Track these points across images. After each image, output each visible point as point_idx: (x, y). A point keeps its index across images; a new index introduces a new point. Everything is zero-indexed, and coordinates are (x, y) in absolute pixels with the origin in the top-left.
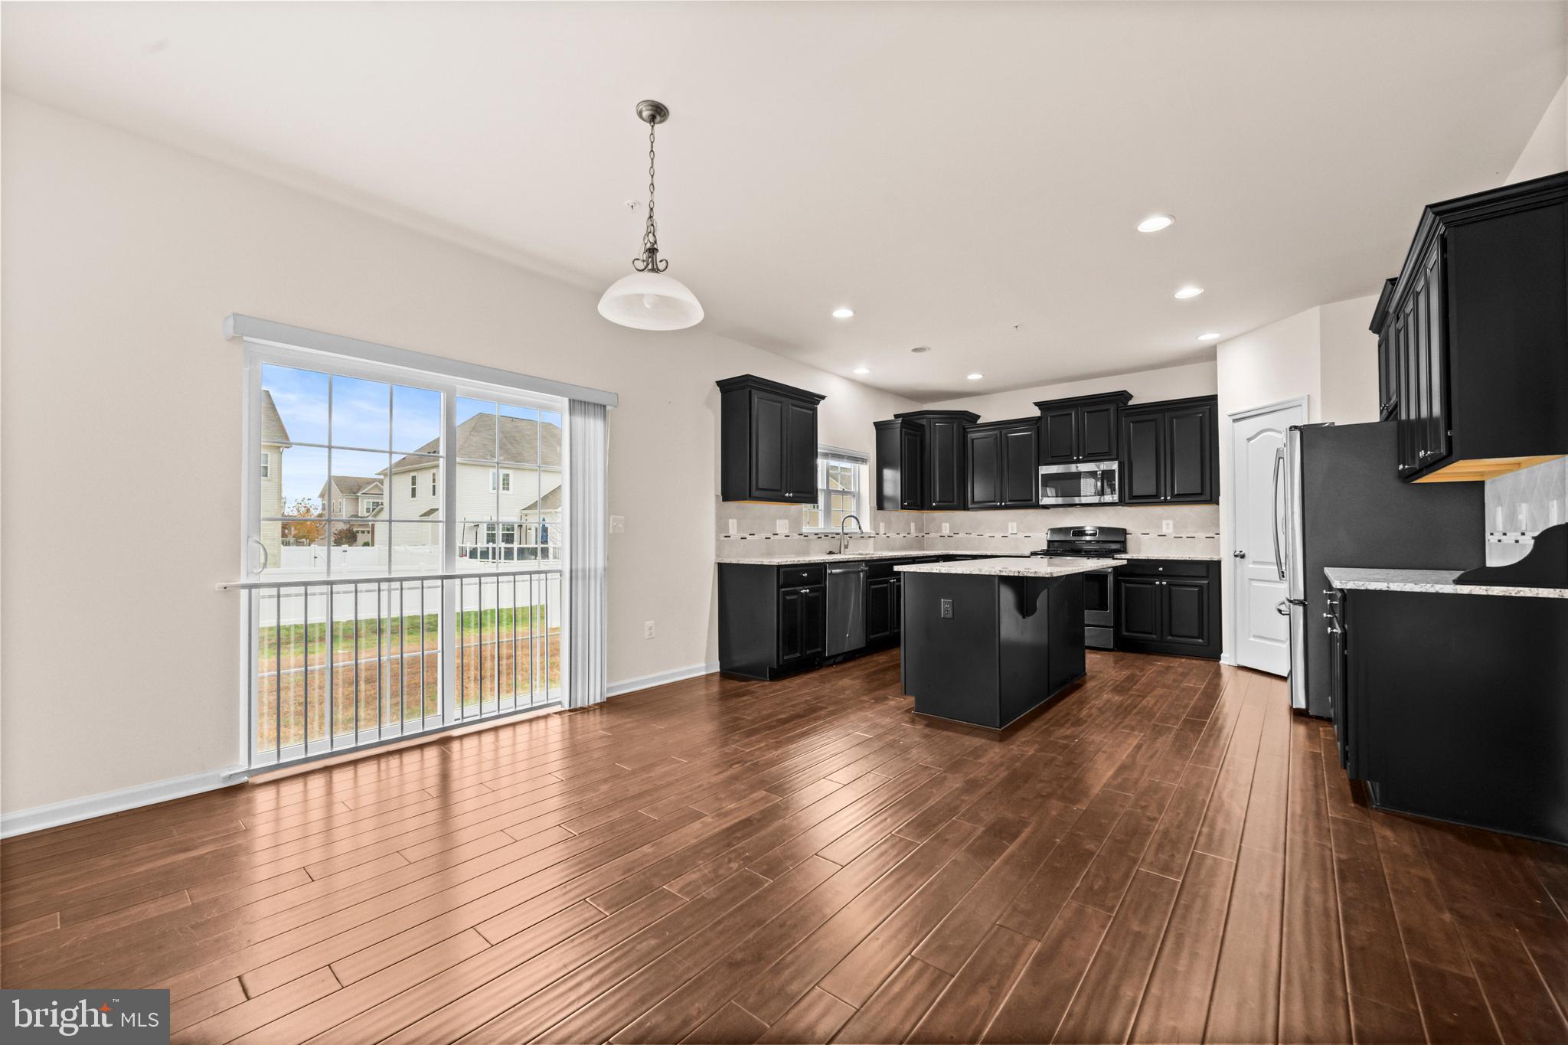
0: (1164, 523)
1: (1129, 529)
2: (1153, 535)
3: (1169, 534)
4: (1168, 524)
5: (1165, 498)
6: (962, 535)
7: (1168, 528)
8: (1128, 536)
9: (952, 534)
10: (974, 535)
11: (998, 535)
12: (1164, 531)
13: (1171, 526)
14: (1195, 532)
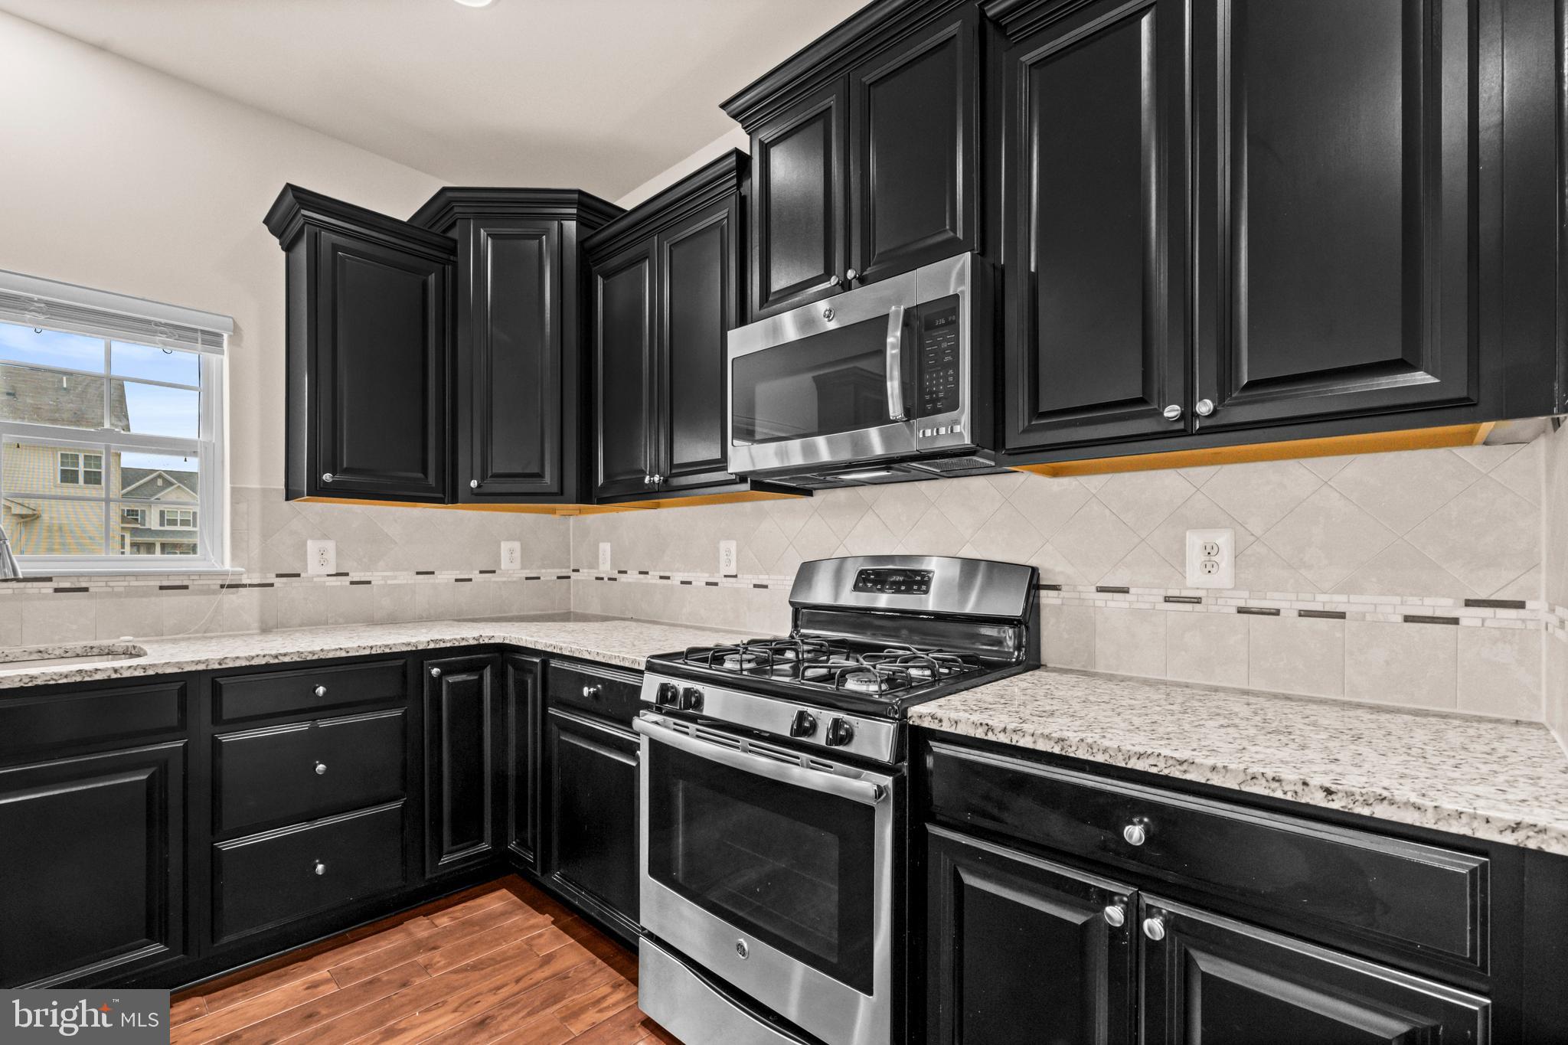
0: (1195, 541)
1: (1052, 568)
2: (1146, 596)
3: (1217, 593)
4: (1210, 551)
5: (1189, 414)
6: (632, 577)
7: (1209, 568)
8: (1046, 598)
9: (615, 574)
10: (652, 579)
11: (699, 579)
12: (1195, 580)
13: (1225, 559)
14: (1348, 588)
